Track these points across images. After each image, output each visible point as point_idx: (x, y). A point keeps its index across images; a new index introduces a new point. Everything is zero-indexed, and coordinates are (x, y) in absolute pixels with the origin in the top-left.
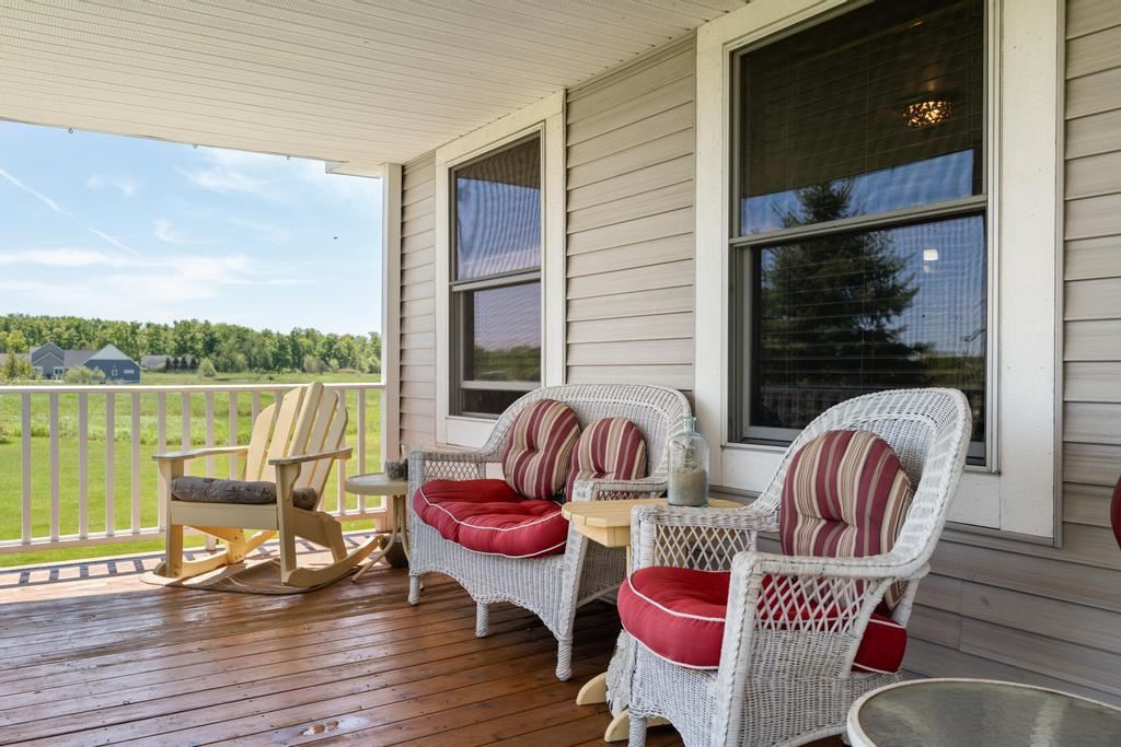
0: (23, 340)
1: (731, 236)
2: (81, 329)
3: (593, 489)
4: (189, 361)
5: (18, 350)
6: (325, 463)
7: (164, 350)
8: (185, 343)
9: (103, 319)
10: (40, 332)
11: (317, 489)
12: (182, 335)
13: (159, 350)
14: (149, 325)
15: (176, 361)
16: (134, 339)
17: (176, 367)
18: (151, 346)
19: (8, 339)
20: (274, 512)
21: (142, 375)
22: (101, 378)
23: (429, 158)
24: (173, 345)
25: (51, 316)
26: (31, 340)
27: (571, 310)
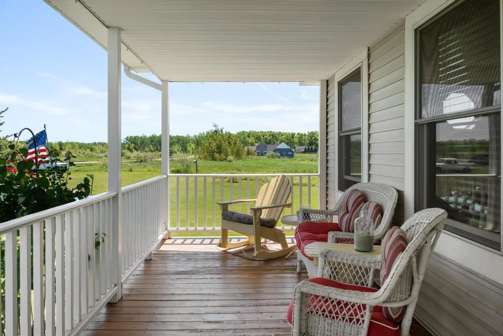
0: (254, 141)
1: (415, 119)
2: (274, 136)
3: (333, 237)
4: (314, 149)
5: (252, 145)
6: (281, 208)
7: (304, 144)
8: (312, 141)
9: (282, 132)
10: (260, 137)
11: (276, 219)
12: (311, 138)
13: (302, 144)
14: (298, 134)
15: (309, 149)
16: (293, 139)
17: (309, 151)
18: (299, 142)
19: (250, 141)
20: (251, 228)
21: (295, 154)
22: (278, 156)
23: (334, 76)
24: (307, 142)
25: (264, 131)
26: (257, 141)
27: (371, 148)
